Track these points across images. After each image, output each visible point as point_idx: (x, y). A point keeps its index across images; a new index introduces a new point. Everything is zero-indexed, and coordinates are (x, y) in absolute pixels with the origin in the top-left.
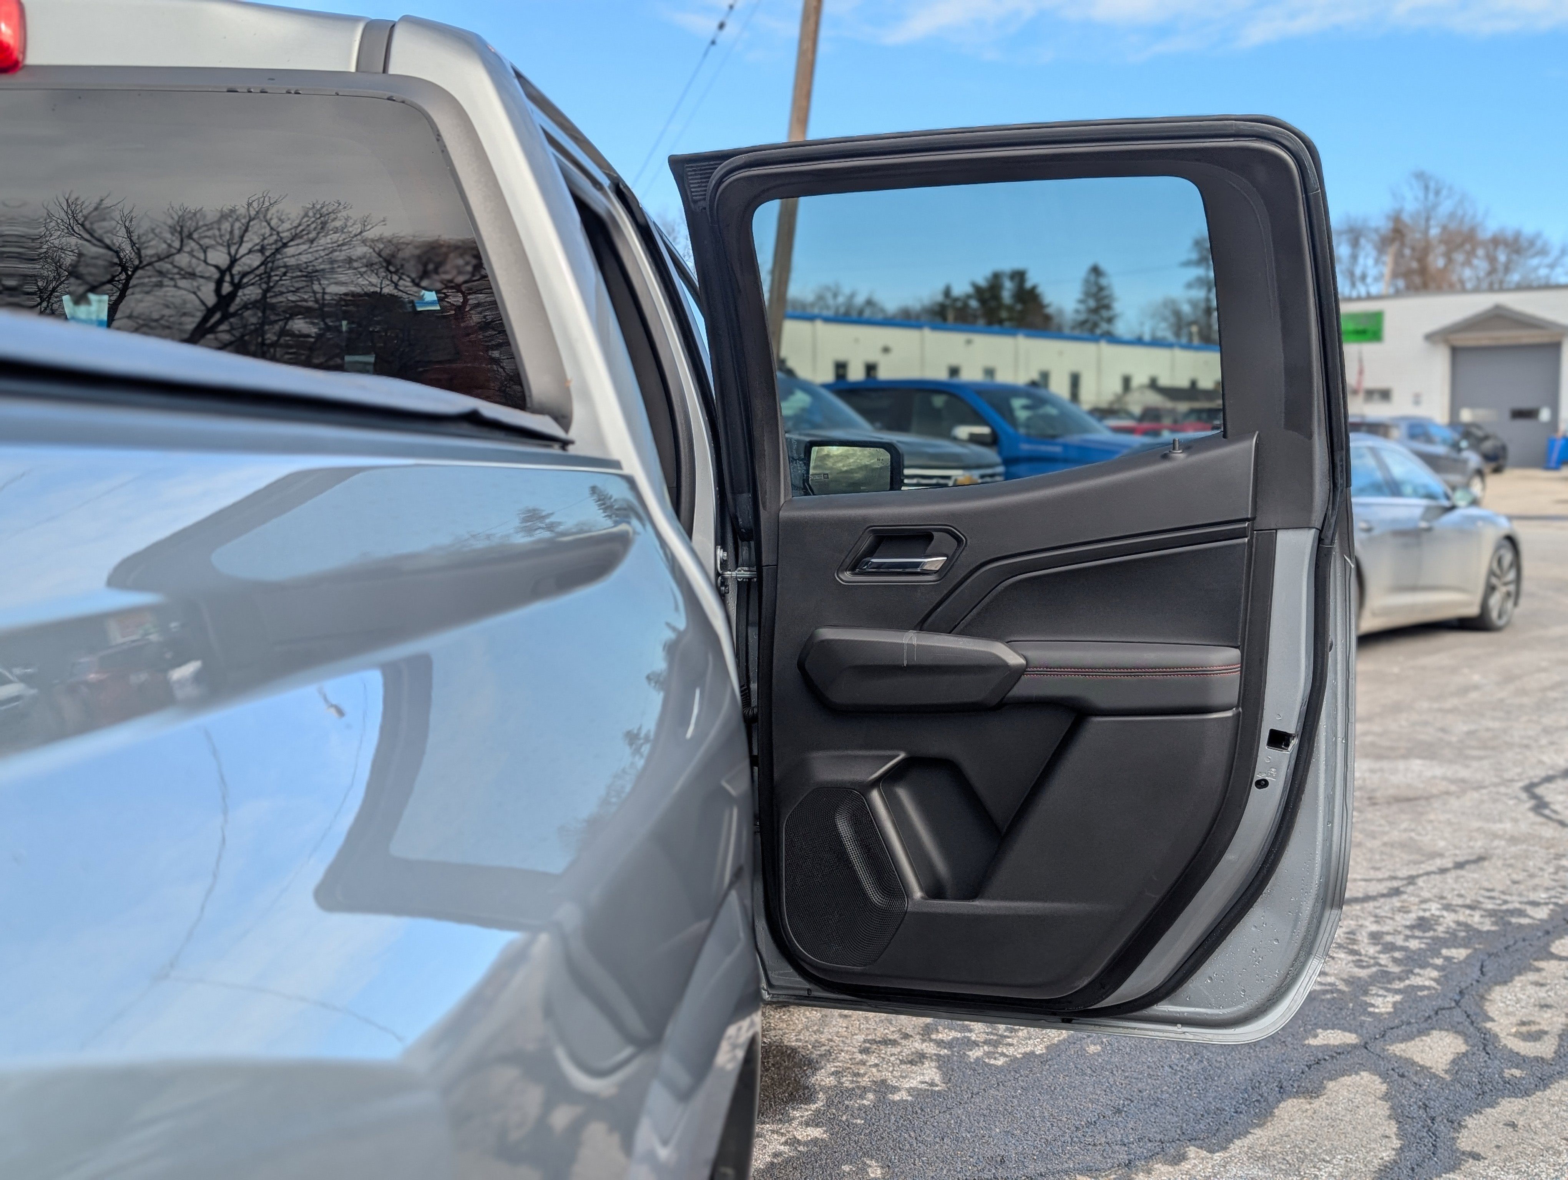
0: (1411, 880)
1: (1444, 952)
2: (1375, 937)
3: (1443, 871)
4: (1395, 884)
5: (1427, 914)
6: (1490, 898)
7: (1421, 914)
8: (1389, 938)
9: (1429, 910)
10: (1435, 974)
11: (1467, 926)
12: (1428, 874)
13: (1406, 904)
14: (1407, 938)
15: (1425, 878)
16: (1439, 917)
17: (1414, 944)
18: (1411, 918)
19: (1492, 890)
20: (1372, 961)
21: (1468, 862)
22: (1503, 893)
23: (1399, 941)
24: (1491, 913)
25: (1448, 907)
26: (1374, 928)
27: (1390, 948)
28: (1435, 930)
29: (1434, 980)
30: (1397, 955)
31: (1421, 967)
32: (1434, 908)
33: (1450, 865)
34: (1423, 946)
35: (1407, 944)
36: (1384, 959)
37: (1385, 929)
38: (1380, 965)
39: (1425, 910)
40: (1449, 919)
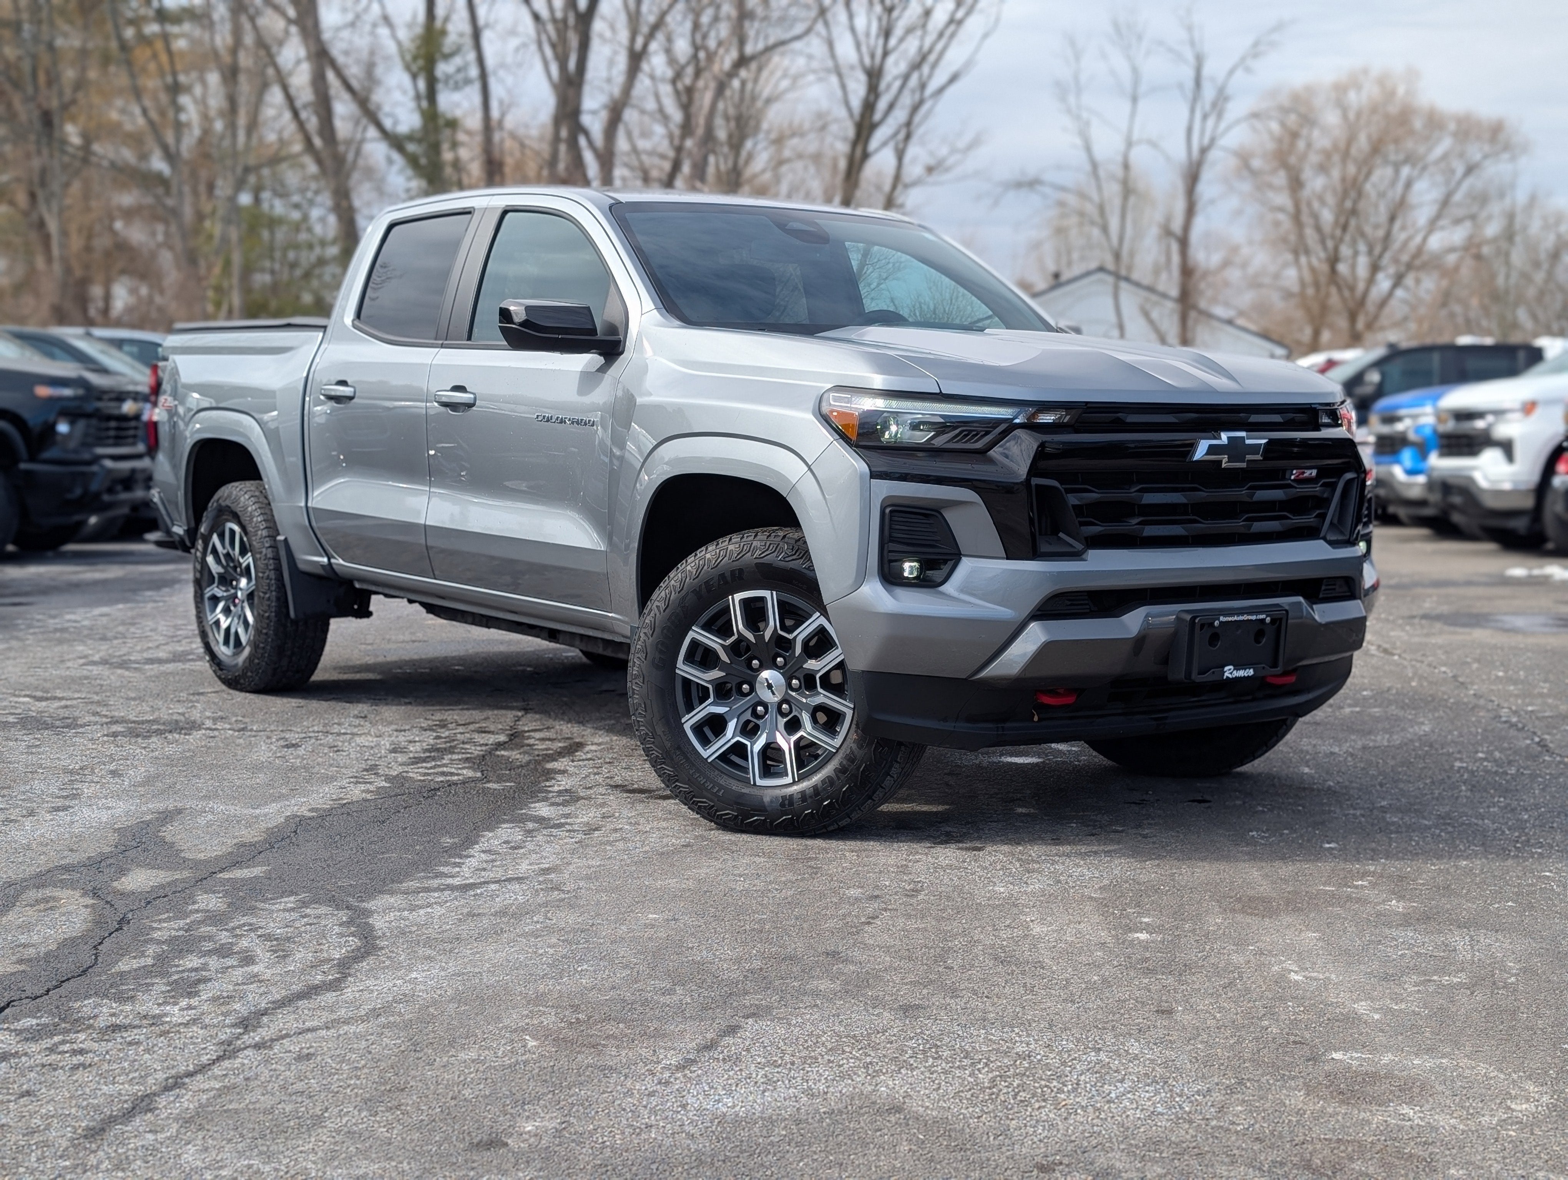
0: (228, 1051)
1: (150, 961)
2: (248, 959)
3: (175, 1083)
4: (256, 1037)
5: (184, 1003)
6: (82, 1052)
7: (194, 1002)
8: (229, 962)
9: (181, 1010)
10: (156, 935)
11: (122, 998)
12: (202, 1069)
13: (223, 1009)
14: (205, 967)
15: (205, 1059)
16: (166, 1003)
17: (192, 961)
18: (207, 992)
19: (75, 1068)
20: (238, 932)
21: (128, 1115)
22: (54, 1067)
23: (214, 963)
24: (79, 1024)
25: (155, 1020)
26: (255, 969)
27: (223, 951)
28: (169, 984)
29: (154, 929)
30: (208, 946)
31: (176, 938)
32: (175, 1013)
33: (162, 1101)
34: (176, 962)
35: (202, 961)
36: (224, 937)
37: (239, 972)
38: (226, 930)
39: (190, 1007)
40: (148, 1004)
